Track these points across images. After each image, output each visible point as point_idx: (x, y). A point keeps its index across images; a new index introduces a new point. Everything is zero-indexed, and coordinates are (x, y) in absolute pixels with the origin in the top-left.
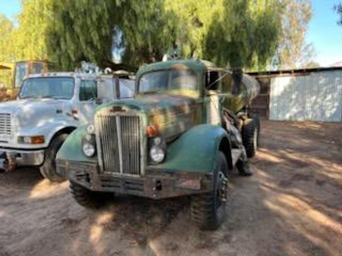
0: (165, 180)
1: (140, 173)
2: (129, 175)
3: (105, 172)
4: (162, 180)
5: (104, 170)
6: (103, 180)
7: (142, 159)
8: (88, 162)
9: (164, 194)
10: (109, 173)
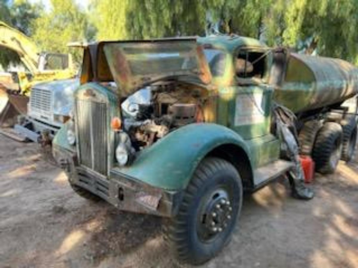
0: (126, 189)
1: (106, 175)
2: (98, 174)
3: (82, 165)
4: (123, 188)
5: (81, 163)
6: (80, 174)
7: (109, 157)
8: (69, 151)
9: (125, 206)
10: (85, 167)
